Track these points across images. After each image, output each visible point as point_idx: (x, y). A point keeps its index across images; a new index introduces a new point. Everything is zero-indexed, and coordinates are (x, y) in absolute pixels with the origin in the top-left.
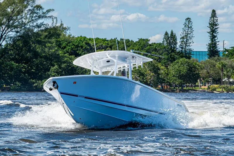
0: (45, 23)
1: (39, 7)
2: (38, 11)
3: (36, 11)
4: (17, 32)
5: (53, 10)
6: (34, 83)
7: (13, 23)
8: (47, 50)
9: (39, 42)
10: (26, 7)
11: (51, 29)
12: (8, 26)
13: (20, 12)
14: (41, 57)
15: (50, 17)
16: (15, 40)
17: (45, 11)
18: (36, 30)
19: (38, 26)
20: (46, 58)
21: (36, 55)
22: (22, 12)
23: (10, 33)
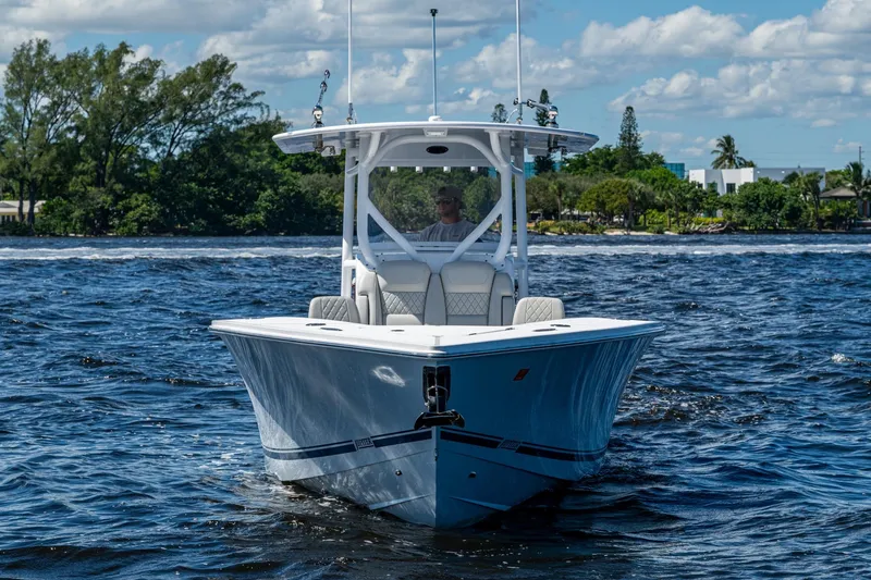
0: (249, 115)
1: (238, 87)
2: (237, 95)
3: (233, 95)
4: (200, 132)
5: (264, 93)
6: (231, 221)
7: (193, 116)
8: (251, 161)
9: (239, 149)
10: (215, 87)
11: (259, 125)
12: (184, 122)
13: (204, 97)
14: (243, 175)
15: (259, 105)
16: (196, 145)
17: (248, 94)
18: (233, 128)
19: (237, 122)
20: (253, 176)
21: (234, 171)
22: (209, 96)
23: (189, 134)
